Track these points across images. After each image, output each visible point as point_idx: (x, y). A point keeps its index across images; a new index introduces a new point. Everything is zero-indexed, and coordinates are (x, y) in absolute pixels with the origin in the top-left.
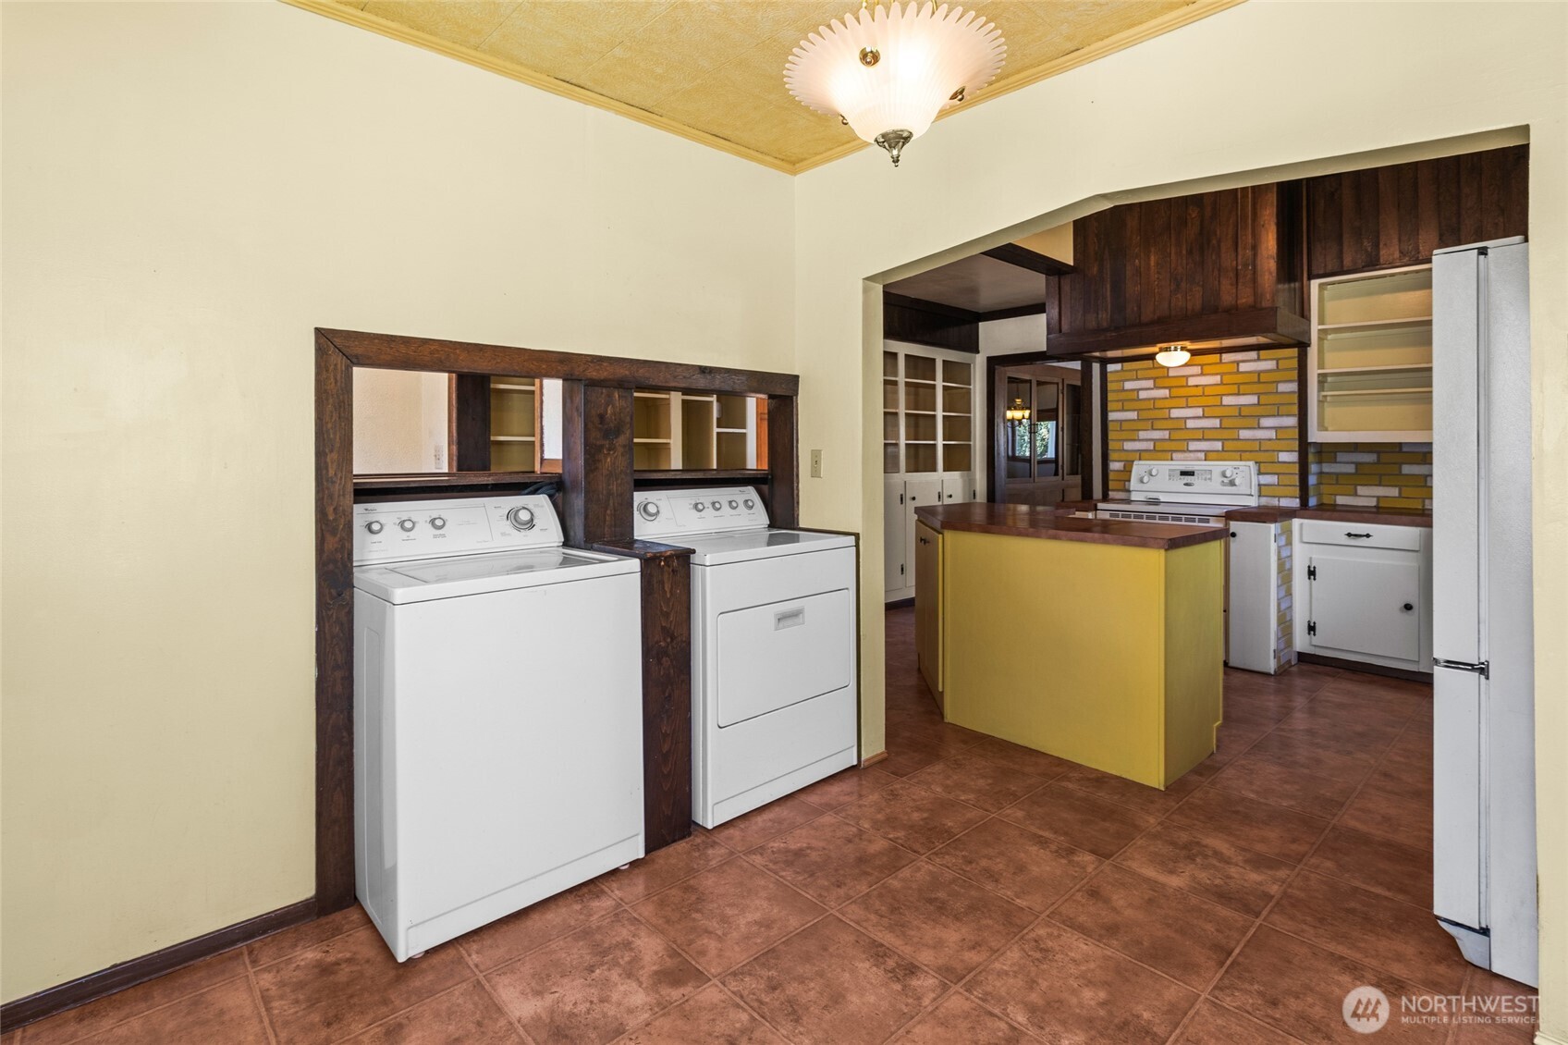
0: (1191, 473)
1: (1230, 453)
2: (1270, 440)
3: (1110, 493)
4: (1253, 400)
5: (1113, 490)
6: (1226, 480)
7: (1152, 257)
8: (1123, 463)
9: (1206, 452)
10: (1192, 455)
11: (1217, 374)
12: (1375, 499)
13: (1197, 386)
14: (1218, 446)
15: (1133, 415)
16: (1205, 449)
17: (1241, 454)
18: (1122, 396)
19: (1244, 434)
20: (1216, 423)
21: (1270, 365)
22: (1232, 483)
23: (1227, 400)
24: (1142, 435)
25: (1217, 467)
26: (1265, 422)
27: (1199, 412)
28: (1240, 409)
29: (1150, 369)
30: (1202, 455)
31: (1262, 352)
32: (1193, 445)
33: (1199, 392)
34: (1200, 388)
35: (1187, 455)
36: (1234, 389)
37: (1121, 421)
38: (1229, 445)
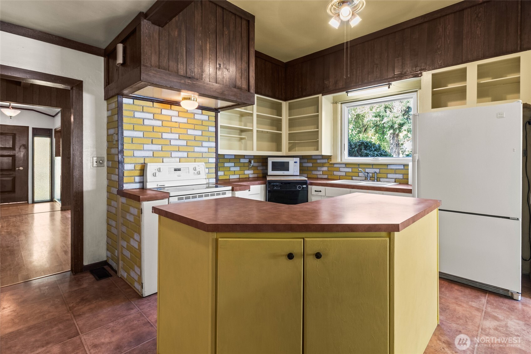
0: (179, 170)
1: (191, 159)
2: (206, 152)
3: (124, 185)
4: (199, 133)
5: (127, 183)
6: (196, 172)
7: (208, 44)
8: (134, 165)
9: (180, 158)
10: (173, 159)
11: (185, 118)
13: (176, 122)
14: (185, 155)
15: (140, 134)
16: (180, 157)
17: (195, 159)
18: (134, 121)
19: (197, 149)
20: (184, 143)
21: (206, 118)
22: (199, 173)
23: (190, 132)
24: (146, 147)
25: (191, 165)
26: (205, 144)
27: (177, 136)
28: (195, 137)
29: (151, 107)
30: (178, 159)
31: (203, 111)
32: (174, 154)
33: (177, 125)
34: (178, 124)
35: (171, 159)
36: (192, 126)
37: (132, 138)
38: (191, 155)
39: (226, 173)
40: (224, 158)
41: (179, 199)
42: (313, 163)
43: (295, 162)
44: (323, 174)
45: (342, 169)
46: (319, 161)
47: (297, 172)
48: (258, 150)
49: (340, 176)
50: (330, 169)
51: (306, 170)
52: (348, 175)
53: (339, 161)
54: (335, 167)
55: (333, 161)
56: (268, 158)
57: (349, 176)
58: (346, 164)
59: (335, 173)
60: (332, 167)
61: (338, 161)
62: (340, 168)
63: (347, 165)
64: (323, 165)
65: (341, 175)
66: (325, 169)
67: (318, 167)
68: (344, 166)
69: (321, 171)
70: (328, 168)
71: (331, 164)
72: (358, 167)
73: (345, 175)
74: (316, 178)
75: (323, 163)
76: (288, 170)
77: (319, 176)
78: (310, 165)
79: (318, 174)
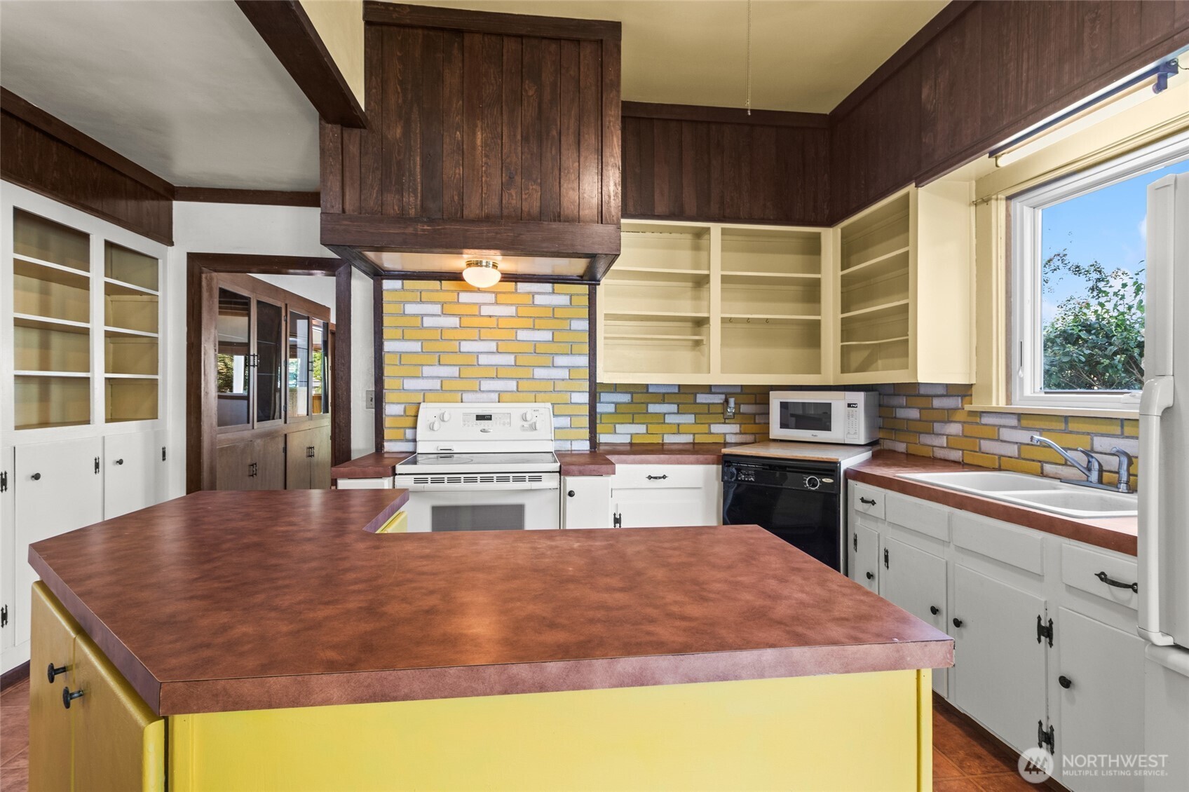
0: (489, 418)
1: (525, 394)
2: (563, 380)
3: (385, 444)
4: (547, 336)
5: (390, 440)
6: (526, 425)
7: (479, 134)
8: (403, 406)
9: (500, 393)
10: (484, 396)
11: (512, 305)
12: (629, 436)
13: (490, 316)
14: (512, 385)
15: (416, 347)
16: (498, 389)
17: (536, 396)
18: (402, 321)
19: (540, 373)
20: (510, 359)
21: (564, 300)
22: (533, 427)
23: (522, 335)
24: (427, 371)
25: (516, 409)
26: (560, 361)
27: (492, 346)
28: (535, 346)
29: (437, 291)
30: (495, 396)
31: (556, 286)
32: (486, 385)
33: (493, 323)
34: (494, 319)
35: (479, 395)
36: (529, 323)
37: (401, 354)
38: (525, 385)
39: (653, 428)
40: (647, 392)
41: (416, 481)
42: (921, 409)
43: (849, 405)
44: (948, 447)
45: (1006, 434)
46: (937, 403)
47: (855, 433)
48: (724, 370)
49: (1000, 456)
50: (971, 430)
51: (903, 431)
52: (1026, 457)
53: (998, 401)
54: (986, 425)
55: (977, 405)
56: (771, 392)
57: (1034, 461)
58: (1020, 416)
59: (987, 446)
60: (977, 423)
61: (994, 404)
62: (1001, 429)
63: (1024, 418)
64: (948, 416)
65: (1003, 453)
66: (954, 429)
67: (935, 421)
68: (1014, 422)
69: (943, 435)
70: (963, 427)
71: (972, 413)
72: (1062, 426)
73: (1016, 454)
74: (930, 457)
75: (948, 410)
76: (827, 428)
77: (940, 453)
78: (914, 414)
79: (934, 444)
